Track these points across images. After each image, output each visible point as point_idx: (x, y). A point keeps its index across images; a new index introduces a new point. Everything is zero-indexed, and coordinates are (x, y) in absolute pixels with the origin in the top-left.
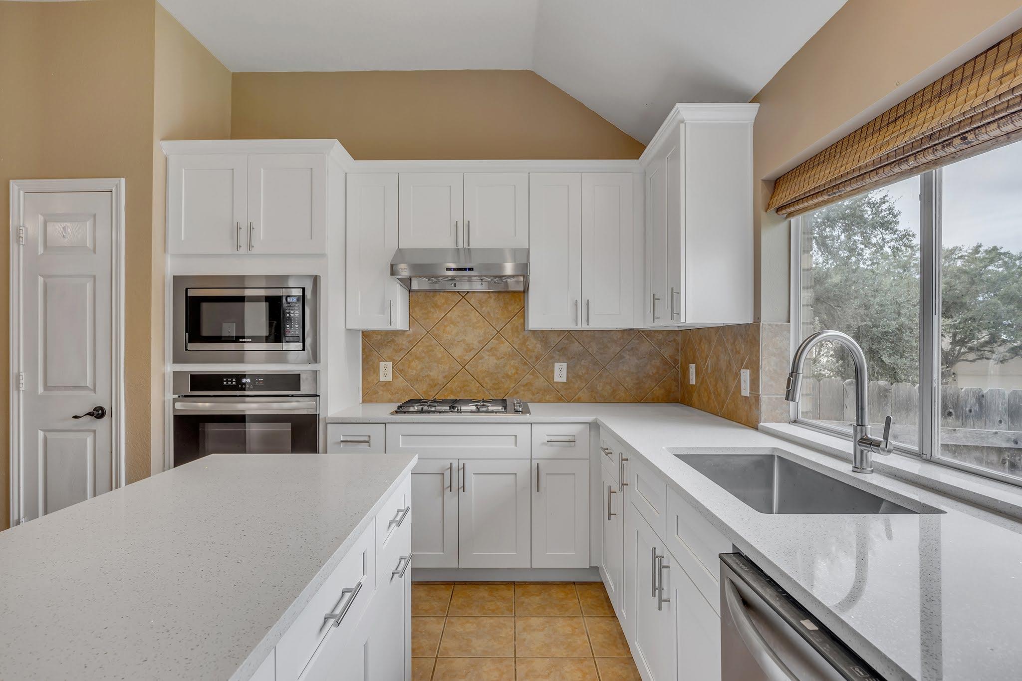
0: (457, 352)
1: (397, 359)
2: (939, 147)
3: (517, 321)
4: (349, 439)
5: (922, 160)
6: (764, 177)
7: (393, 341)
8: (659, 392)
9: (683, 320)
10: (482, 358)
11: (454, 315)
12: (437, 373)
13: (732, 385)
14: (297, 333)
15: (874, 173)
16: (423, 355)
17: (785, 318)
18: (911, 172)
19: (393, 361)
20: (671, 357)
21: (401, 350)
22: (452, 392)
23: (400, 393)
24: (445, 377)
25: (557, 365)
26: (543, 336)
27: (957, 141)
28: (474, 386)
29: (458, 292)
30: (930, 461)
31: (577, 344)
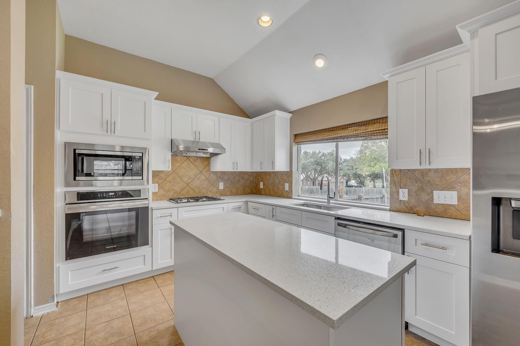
0: (185, 179)
1: (160, 182)
2: (342, 139)
3: (207, 168)
4: (162, 215)
5: (338, 140)
6: (294, 134)
7: (158, 175)
8: (249, 191)
9: (275, 170)
10: (195, 181)
11: (184, 165)
12: (177, 188)
13: (281, 187)
14: (139, 172)
15: (326, 140)
16: (171, 181)
17: (297, 170)
18: (334, 142)
19: (158, 183)
20: (252, 180)
21: (161, 179)
22: (183, 195)
23: (161, 196)
24: (180, 189)
25: (220, 183)
26: (216, 173)
27: (346, 139)
28: (192, 192)
29: (186, 156)
30: (337, 201)
31: (226, 176)
